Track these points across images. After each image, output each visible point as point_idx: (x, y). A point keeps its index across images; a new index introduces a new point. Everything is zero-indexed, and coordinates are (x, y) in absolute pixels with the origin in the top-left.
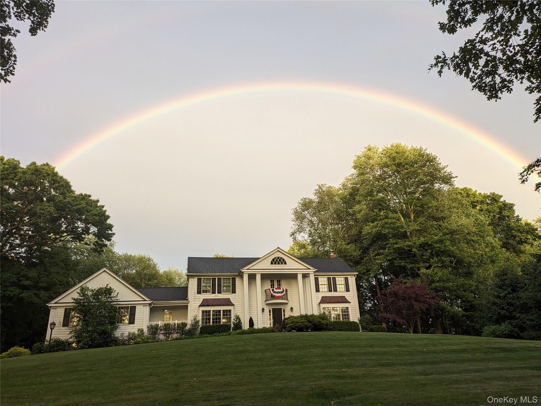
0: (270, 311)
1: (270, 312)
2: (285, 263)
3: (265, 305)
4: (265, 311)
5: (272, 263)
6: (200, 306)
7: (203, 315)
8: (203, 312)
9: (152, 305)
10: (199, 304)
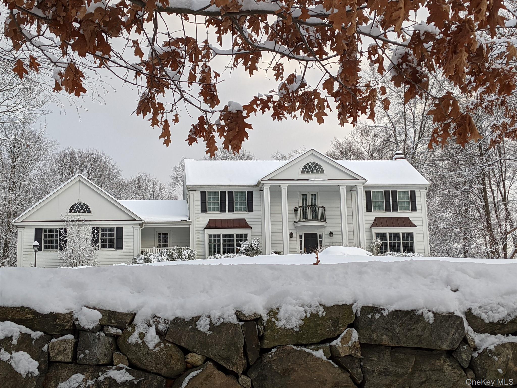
0: (301, 236)
1: (301, 238)
2: (323, 172)
3: (294, 228)
4: (293, 236)
5: (303, 172)
6: (205, 228)
7: (210, 241)
8: (210, 236)
9: (144, 227)
10: (205, 226)
